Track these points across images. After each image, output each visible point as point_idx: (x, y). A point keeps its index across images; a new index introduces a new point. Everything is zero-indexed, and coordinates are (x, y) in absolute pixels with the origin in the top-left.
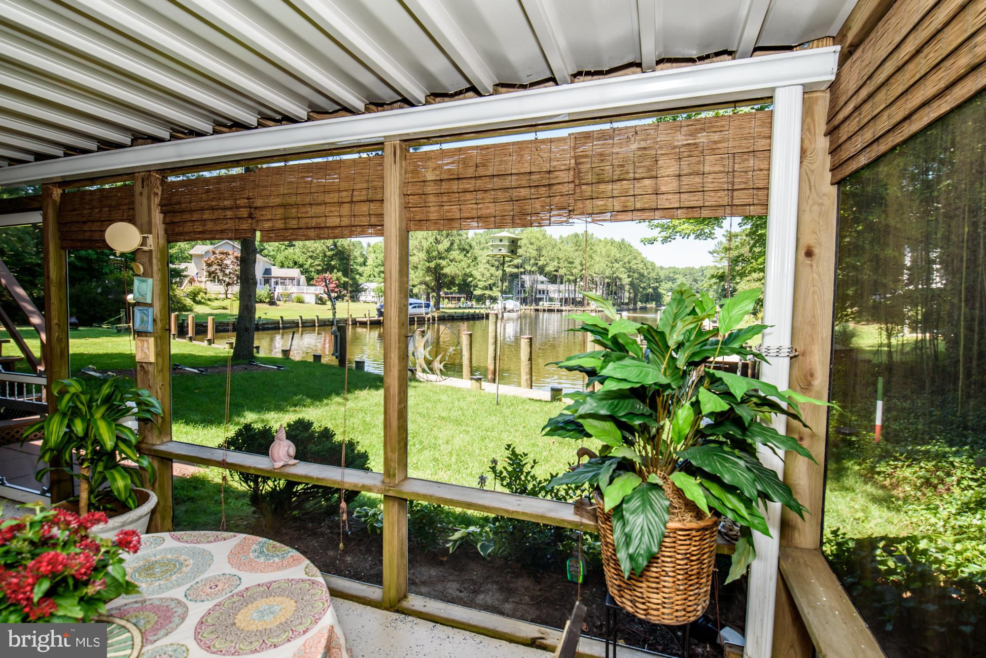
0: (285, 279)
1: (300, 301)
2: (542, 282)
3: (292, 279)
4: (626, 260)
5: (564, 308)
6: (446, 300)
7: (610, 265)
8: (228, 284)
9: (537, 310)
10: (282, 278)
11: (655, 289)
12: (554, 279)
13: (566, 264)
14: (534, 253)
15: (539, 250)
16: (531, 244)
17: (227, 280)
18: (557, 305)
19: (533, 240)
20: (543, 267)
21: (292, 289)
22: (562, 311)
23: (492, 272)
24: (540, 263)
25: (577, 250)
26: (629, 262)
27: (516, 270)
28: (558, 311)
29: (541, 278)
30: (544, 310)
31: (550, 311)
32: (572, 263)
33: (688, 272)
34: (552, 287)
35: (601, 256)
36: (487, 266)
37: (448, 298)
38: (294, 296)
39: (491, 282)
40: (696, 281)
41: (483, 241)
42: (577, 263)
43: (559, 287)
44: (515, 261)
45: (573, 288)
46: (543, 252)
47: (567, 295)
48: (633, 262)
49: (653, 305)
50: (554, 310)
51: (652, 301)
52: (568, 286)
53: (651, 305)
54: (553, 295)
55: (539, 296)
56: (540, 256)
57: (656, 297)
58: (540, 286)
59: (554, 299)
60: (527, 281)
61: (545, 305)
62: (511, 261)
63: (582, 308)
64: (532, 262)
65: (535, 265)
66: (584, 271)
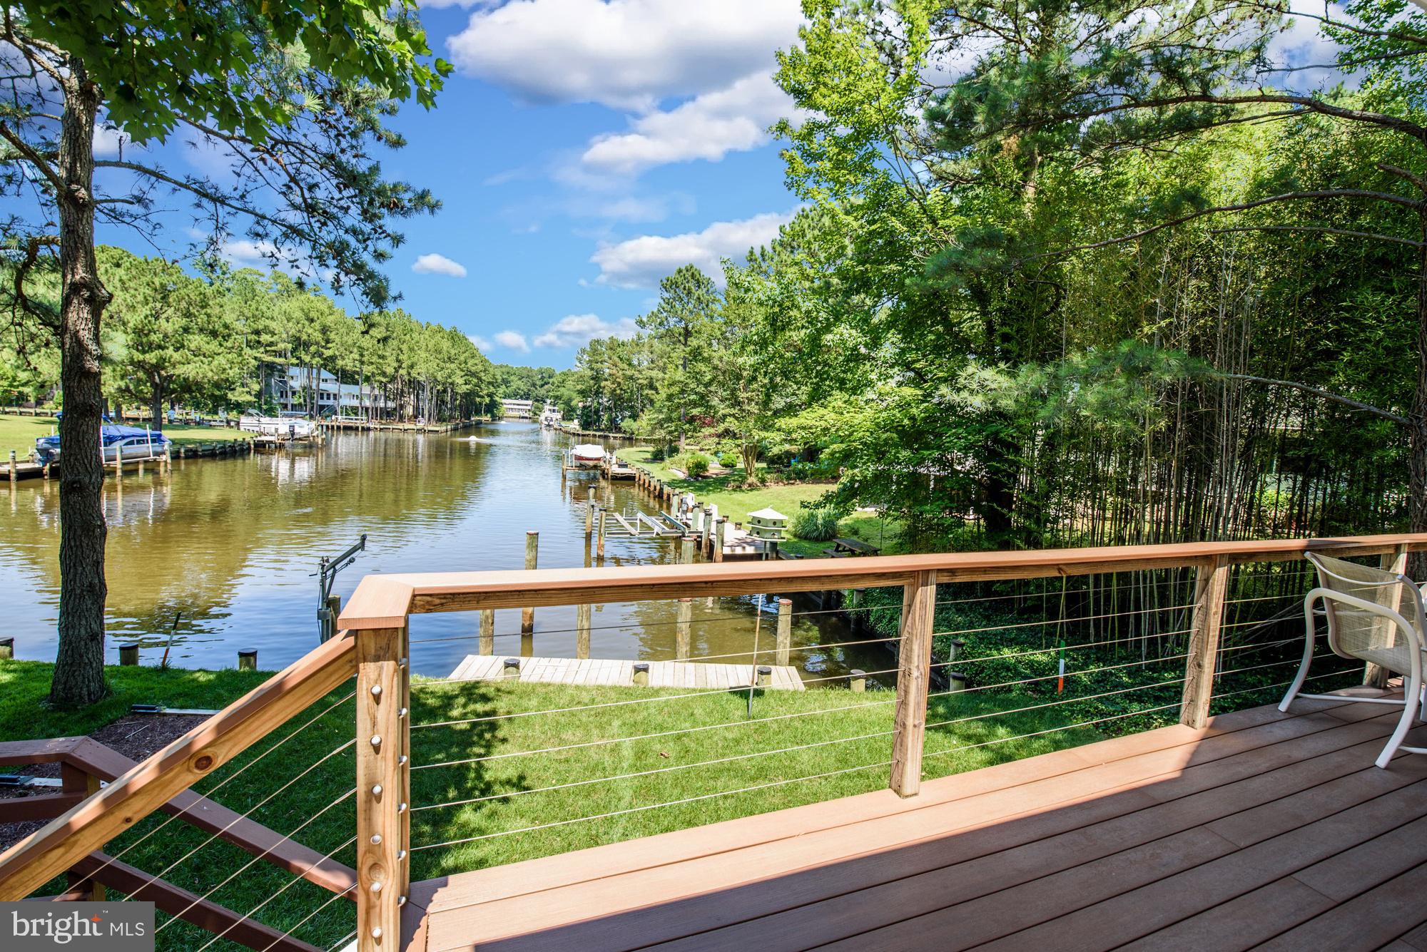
2: (326, 380)
4: (462, 358)
5: (371, 426)
7: (442, 364)
11: (490, 395)
12: (346, 377)
13: (375, 359)
14: (317, 336)
15: (324, 330)
16: (312, 321)
18: (361, 421)
19: (313, 315)
20: (333, 358)
22: (369, 429)
24: (327, 353)
25: (387, 338)
26: (466, 363)
27: (278, 359)
28: (363, 429)
29: (326, 374)
30: (339, 428)
31: (349, 429)
32: (382, 357)
33: (525, 373)
34: (346, 389)
35: (427, 350)
40: (534, 385)
42: (390, 356)
43: (354, 389)
44: (281, 346)
45: (376, 392)
46: (332, 336)
47: (367, 403)
48: (471, 362)
49: (488, 418)
50: (357, 428)
51: (487, 412)
52: (366, 389)
53: (486, 418)
54: (346, 402)
55: (321, 402)
56: (328, 341)
57: (492, 408)
58: (323, 386)
59: (355, 410)
60: (297, 379)
61: (341, 420)
62: (271, 344)
63: (401, 426)
64: (313, 349)
65: (319, 354)
66: (402, 372)
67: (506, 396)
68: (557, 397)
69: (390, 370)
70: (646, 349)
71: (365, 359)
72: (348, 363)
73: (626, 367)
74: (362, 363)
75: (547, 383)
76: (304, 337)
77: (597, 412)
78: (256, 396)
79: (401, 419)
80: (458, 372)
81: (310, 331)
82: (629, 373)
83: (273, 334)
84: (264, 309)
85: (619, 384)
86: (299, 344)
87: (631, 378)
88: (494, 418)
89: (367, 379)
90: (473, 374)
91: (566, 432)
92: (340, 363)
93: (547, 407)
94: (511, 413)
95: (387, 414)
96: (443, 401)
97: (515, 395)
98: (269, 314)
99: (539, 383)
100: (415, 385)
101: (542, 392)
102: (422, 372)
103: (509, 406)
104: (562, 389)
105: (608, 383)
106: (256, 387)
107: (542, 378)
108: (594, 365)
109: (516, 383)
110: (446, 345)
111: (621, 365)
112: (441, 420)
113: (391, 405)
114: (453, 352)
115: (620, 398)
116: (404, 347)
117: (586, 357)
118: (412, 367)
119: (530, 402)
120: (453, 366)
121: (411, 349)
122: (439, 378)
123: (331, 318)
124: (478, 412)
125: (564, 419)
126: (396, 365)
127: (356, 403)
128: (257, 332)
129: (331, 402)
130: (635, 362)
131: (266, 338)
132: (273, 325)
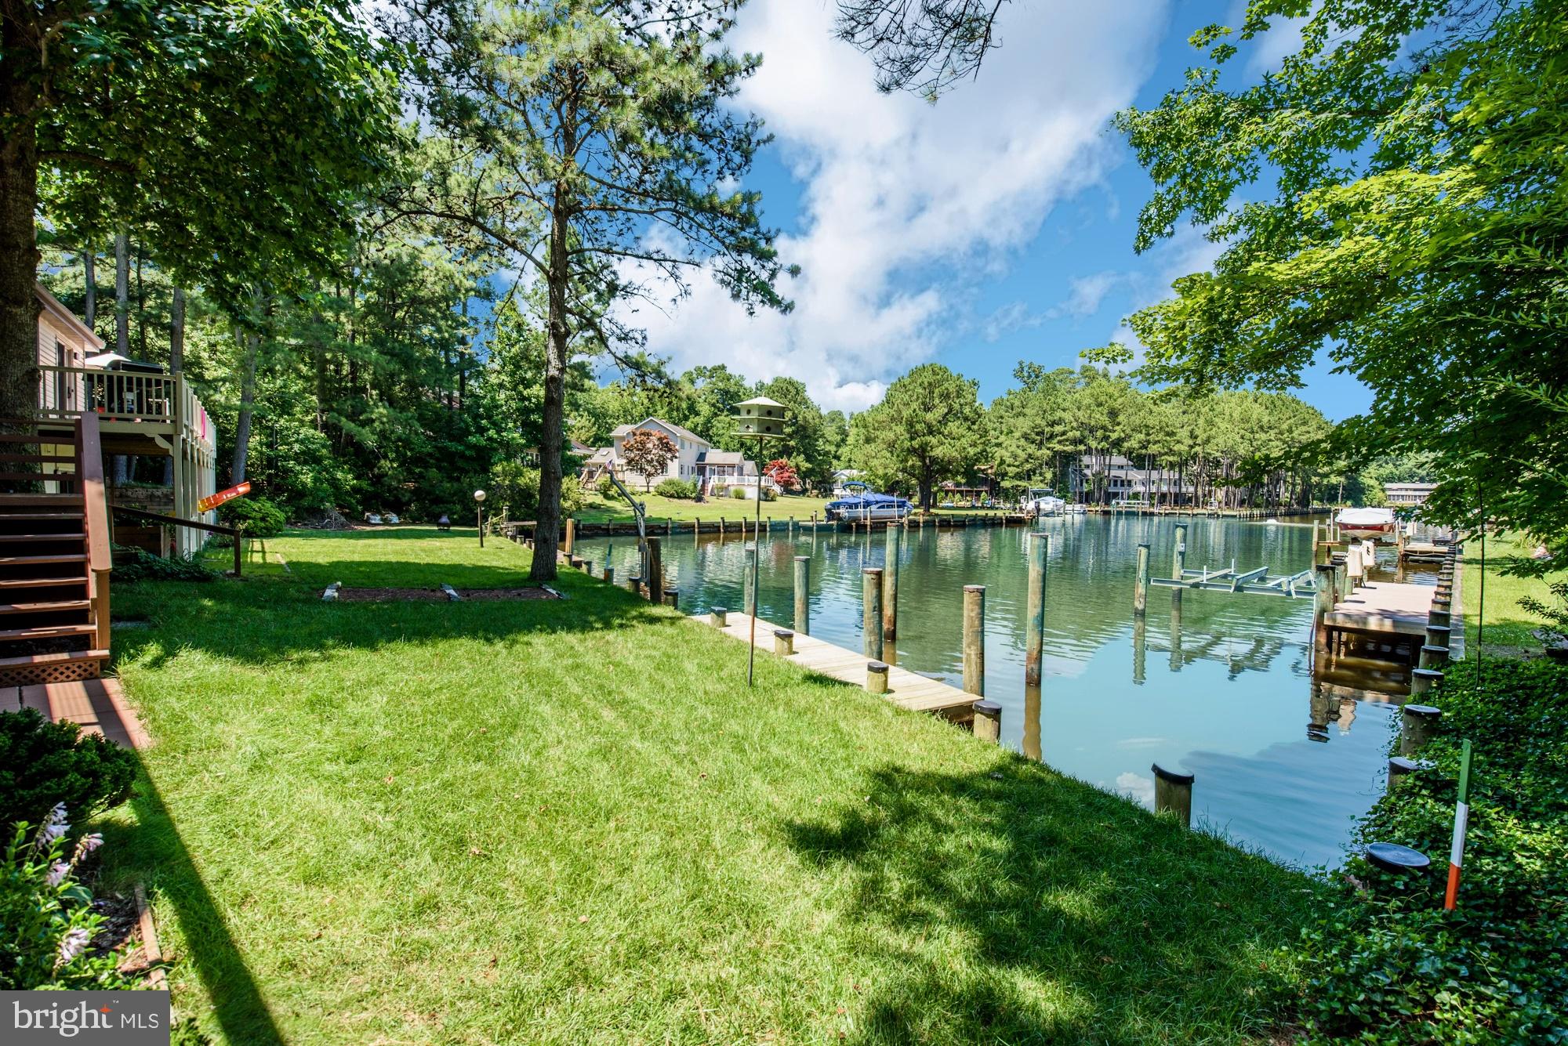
0: (723, 466)
1: (740, 496)
2: (1121, 467)
3: (733, 466)
4: (1285, 426)
5: (1156, 511)
6: (958, 496)
7: (1248, 435)
8: (649, 475)
9: (1106, 513)
10: (719, 466)
12: (1140, 461)
14: (1105, 420)
15: (1113, 414)
16: (1100, 405)
17: (649, 468)
18: (1143, 505)
19: (1102, 399)
20: (1120, 441)
21: (732, 480)
22: (1152, 514)
23: (1030, 451)
24: (1114, 436)
26: (1290, 431)
27: (1070, 448)
28: (1144, 514)
29: (1118, 460)
30: (1119, 513)
31: (1130, 514)
32: (1172, 434)
34: (1137, 476)
36: (1022, 442)
37: (961, 492)
38: (732, 489)
39: (1028, 466)
41: (1017, 403)
42: (1183, 434)
43: (1151, 475)
44: (1070, 434)
46: (1120, 418)
47: (1166, 488)
50: (1139, 513)
53: (1342, 506)
56: (1114, 425)
60: (1091, 464)
61: (1124, 505)
62: (1064, 433)
63: (1191, 510)
64: (1099, 434)
65: (1106, 438)
66: (1197, 449)
72: (1132, 444)
74: (1148, 443)
76: (1092, 423)
81: (1098, 416)
83: (1066, 424)
84: (1060, 400)
97: (1410, 477)
102: (1219, 446)
106: (1049, 475)
114: (1265, 419)
118: (1208, 441)
123: (1121, 401)
124: (1331, 499)
128: (1052, 424)
131: (1058, 429)
132: (1067, 416)
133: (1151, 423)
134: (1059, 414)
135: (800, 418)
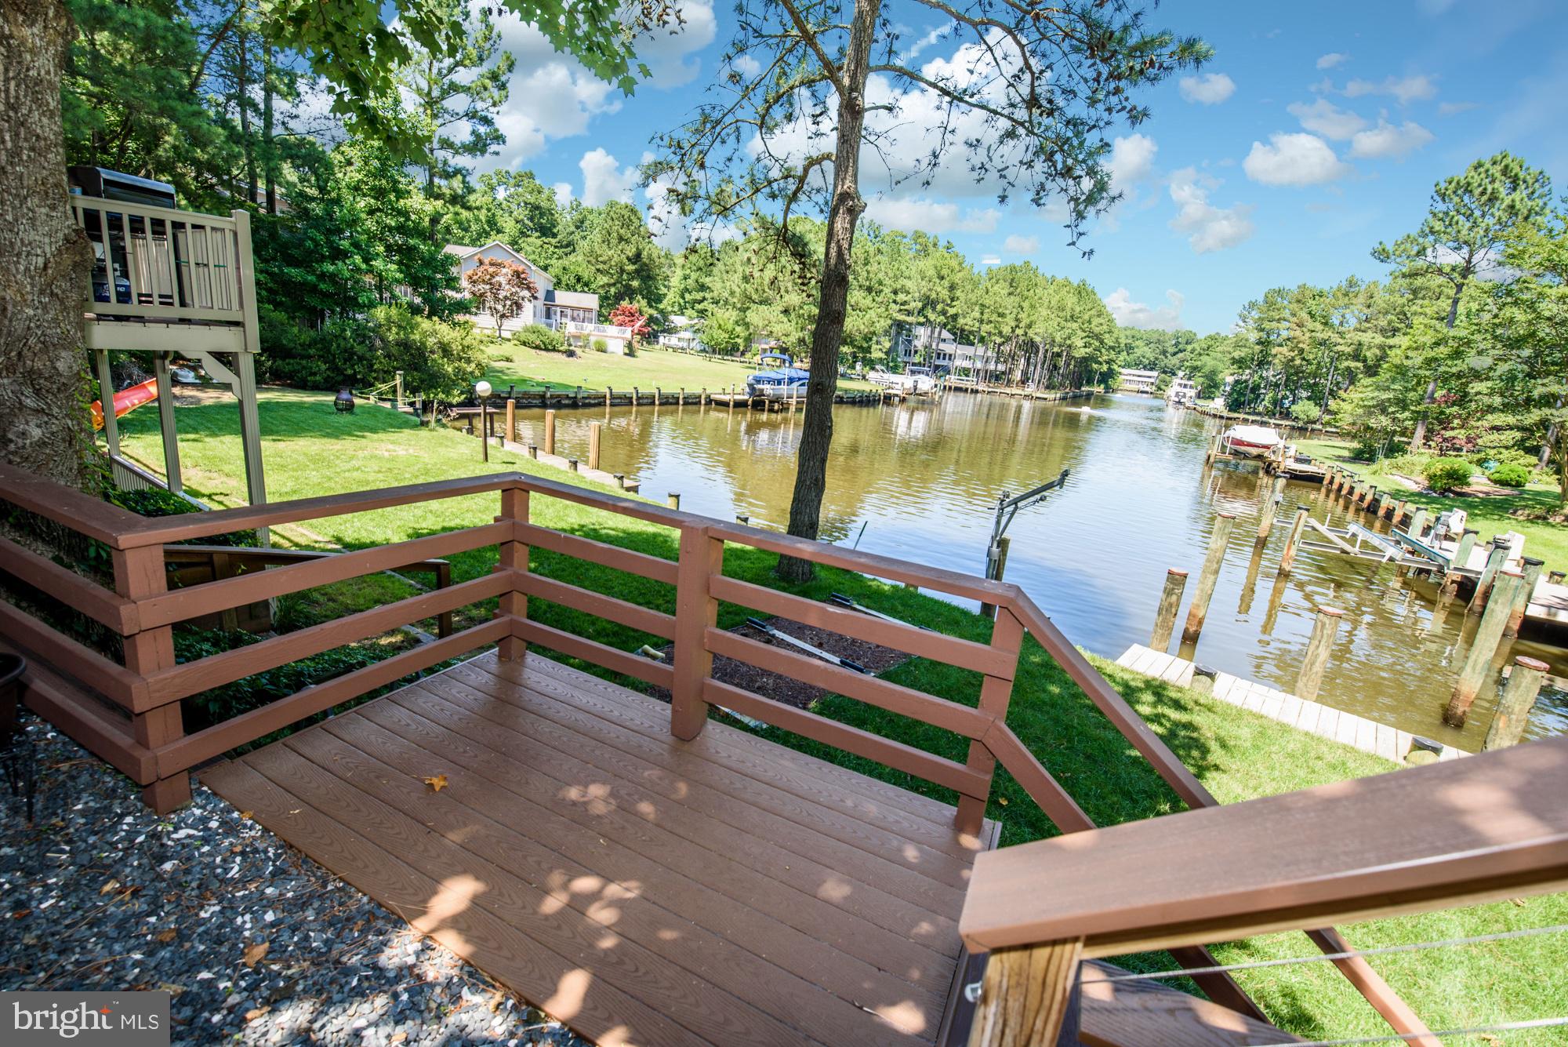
0: (576, 309)
1: (602, 349)
2: (944, 340)
4: (1086, 317)
5: (981, 387)
7: (1063, 323)
10: (571, 308)
11: (1109, 362)
12: (963, 337)
13: (994, 317)
14: (944, 294)
15: (952, 288)
16: (942, 278)
17: (501, 308)
18: (970, 383)
19: (944, 272)
20: (955, 317)
21: (590, 327)
22: (977, 392)
24: (951, 311)
25: (1010, 294)
26: (1090, 322)
28: (972, 391)
29: (945, 333)
30: (950, 388)
31: (959, 390)
32: (1002, 315)
33: (1155, 337)
34: (960, 350)
35: (1049, 307)
38: (592, 339)
40: (1164, 353)
43: (969, 350)
44: (913, 305)
45: (989, 353)
46: (958, 293)
47: (979, 365)
48: (1095, 321)
49: (1101, 389)
50: (966, 390)
51: (1100, 382)
52: (980, 350)
53: (1099, 389)
54: (959, 363)
55: (938, 363)
56: (952, 300)
57: (1106, 377)
58: (942, 346)
59: (966, 372)
60: (922, 336)
61: (953, 380)
62: (904, 303)
63: (1008, 390)
64: (939, 307)
65: (944, 313)
66: (1019, 332)
67: (1128, 365)
68: (1195, 369)
69: (1006, 330)
70: (1361, 299)
71: (985, 317)
72: (967, 322)
73: (1318, 326)
74: (981, 321)
75: (1181, 351)
76: (934, 296)
77: (1255, 389)
78: (887, 353)
79: (1009, 383)
80: (1079, 332)
81: (939, 289)
82: (1319, 336)
83: (908, 293)
84: (903, 268)
85: (1302, 351)
86: (929, 302)
87: (1323, 343)
88: (1108, 389)
89: (982, 340)
90: (1098, 337)
91: (1204, 413)
92: (961, 321)
93: (1176, 381)
94: (1128, 386)
95: (996, 377)
96: (1055, 367)
97: (1137, 364)
98: (906, 274)
99: (1171, 350)
100: (1030, 347)
101: (1174, 361)
102: (1038, 334)
103: (1128, 378)
104: (1204, 358)
105: (1284, 350)
106: (887, 345)
107: (1176, 345)
108: (1267, 325)
109: (1143, 351)
110: (1071, 301)
111: (1310, 324)
112: (1050, 387)
113: (1001, 367)
114: (1078, 309)
115: (1298, 371)
116: (1026, 305)
117: (1255, 314)
118: (1029, 326)
119: (1155, 374)
120: (1075, 326)
121: (1032, 307)
122: (1058, 339)
123: (960, 275)
124: (1090, 382)
125: (1199, 396)
126: (1013, 324)
127: (967, 364)
128: (895, 292)
129: (945, 363)
130: (1336, 321)
131: (901, 297)
132: (909, 284)
133: (987, 302)
134: (902, 282)
135: (645, 254)
